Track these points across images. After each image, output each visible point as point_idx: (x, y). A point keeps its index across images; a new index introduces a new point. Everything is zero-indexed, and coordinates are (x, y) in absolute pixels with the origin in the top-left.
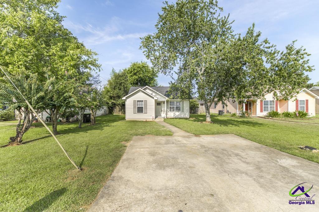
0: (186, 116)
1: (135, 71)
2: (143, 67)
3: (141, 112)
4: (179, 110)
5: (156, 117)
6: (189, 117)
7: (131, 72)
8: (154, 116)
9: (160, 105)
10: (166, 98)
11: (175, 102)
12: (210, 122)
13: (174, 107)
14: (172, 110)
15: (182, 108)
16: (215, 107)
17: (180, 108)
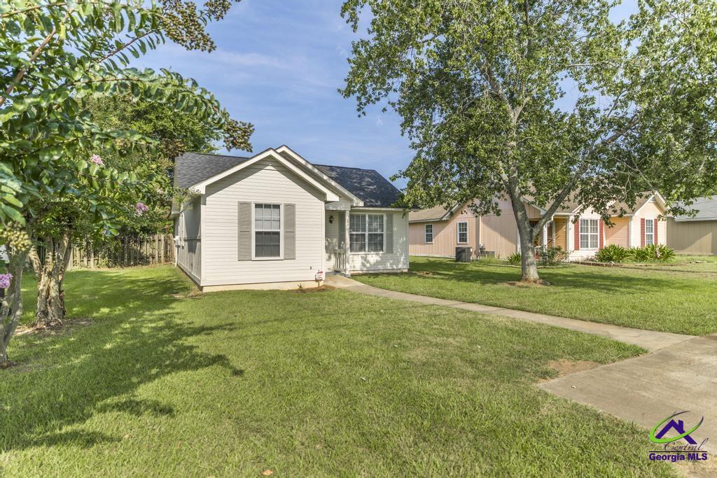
0: (400, 266)
3: (273, 255)
4: (380, 247)
6: (406, 271)
8: (324, 270)
10: (351, 200)
11: (367, 218)
12: (538, 282)
13: (364, 235)
14: (358, 247)
15: (387, 237)
16: (429, 238)
17: (382, 240)
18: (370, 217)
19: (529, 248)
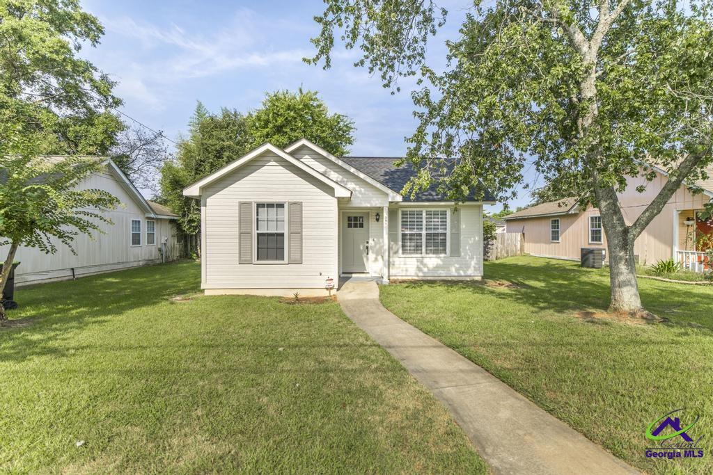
0: (470, 272)
1: (280, 120)
2: (306, 106)
3: (277, 258)
4: (441, 248)
5: (344, 277)
6: (479, 278)
7: (267, 122)
8: (335, 276)
9: (361, 225)
10: (387, 195)
11: (424, 214)
12: (639, 314)
13: (420, 234)
14: (412, 248)
15: (451, 238)
16: (555, 236)
17: (444, 241)
18: (428, 213)
19: (621, 259)
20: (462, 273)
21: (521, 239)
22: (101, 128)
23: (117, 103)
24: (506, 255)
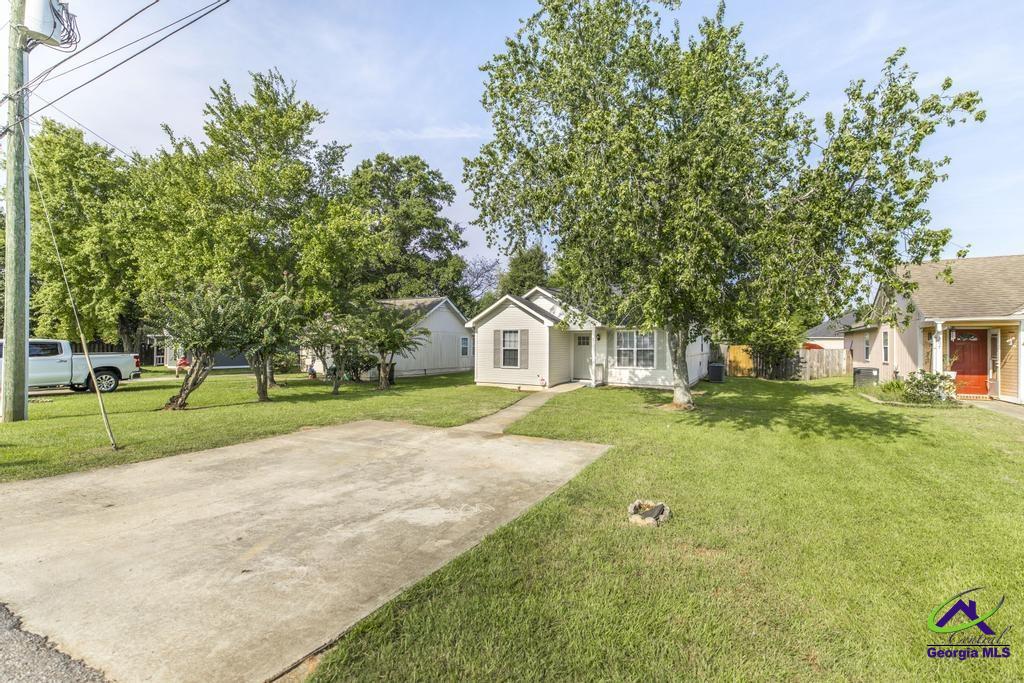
3: (513, 365)
4: (650, 363)
9: (588, 343)
11: (635, 335)
13: (632, 351)
14: (625, 362)
15: (658, 355)
17: (653, 356)
18: (639, 334)
20: (667, 384)
21: (848, 357)
22: (452, 269)
23: (464, 244)
24: (825, 375)
